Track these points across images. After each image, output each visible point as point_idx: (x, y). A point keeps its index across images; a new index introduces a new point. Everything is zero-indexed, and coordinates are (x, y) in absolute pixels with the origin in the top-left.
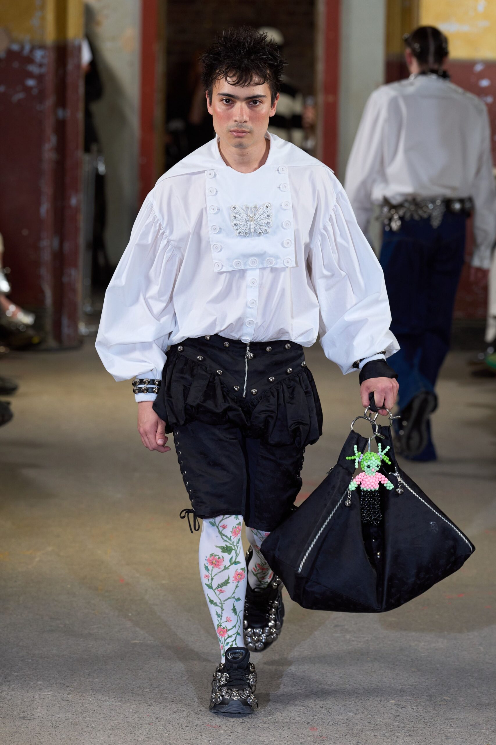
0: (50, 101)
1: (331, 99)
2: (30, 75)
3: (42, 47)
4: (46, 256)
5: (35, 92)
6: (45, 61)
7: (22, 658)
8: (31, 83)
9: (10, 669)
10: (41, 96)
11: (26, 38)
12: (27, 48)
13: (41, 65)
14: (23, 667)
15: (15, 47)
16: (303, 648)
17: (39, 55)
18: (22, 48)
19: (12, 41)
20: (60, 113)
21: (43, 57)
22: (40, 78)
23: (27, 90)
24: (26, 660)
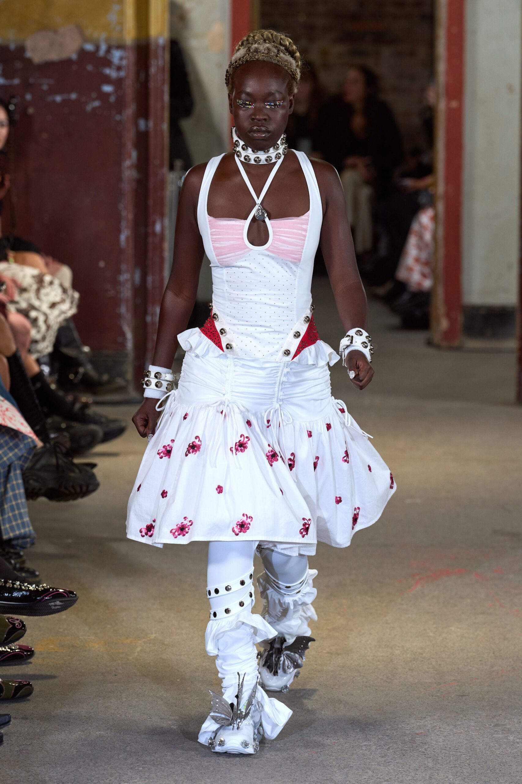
0: (130, 111)
1: (454, 104)
2: (107, 80)
3: (121, 47)
4: (127, 292)
5: (112, 99)
6: (124, 62)
7: (132, 766)
8: (107, 88)
9: (118, 778)
10: (120, 105)
11: (102, 36)
12: (103, 48)
13: (119, 68)
14: (133, 776)
15: (89, 47)
16: (460, 752)
17: (116, 55)
18: (98, 48)
19: (85, 40)
20: (142, 123)
21: (121, 59)
22: (118, 83)
23: (104, 97)
24: (136, 768)
